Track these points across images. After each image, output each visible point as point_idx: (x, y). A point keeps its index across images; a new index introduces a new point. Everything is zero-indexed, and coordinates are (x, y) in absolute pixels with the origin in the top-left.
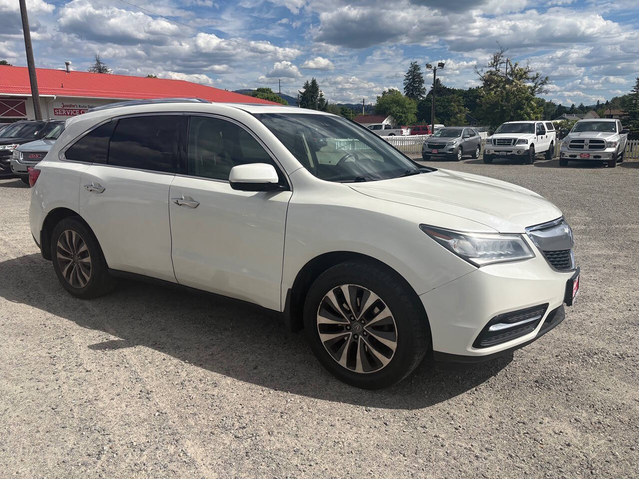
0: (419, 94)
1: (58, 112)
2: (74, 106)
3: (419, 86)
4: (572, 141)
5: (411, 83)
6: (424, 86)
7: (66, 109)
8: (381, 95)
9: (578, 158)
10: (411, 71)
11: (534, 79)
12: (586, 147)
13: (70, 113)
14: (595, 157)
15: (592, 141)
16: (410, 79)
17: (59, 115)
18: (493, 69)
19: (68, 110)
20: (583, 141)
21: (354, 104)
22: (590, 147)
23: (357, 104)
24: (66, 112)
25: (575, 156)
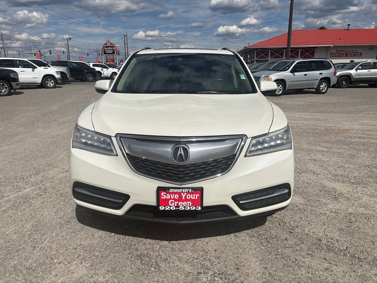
1: (333, 55)
2: (343, 51)
7: (337, 53)
13: (340, 55)
17: (333, 56)
19: (339, 53)
24: (338, 55)
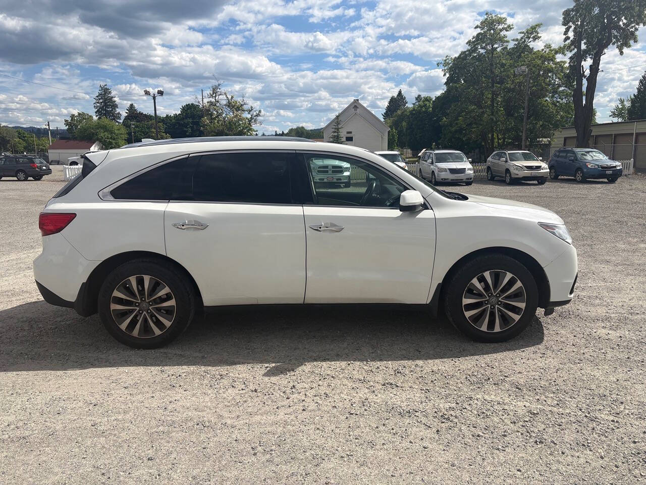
0: (114, 119)
3: (112, 110)
4: (319, 167)
5: (103, 107)
6: (118, 110)
8: (69, 119)
9: (325, 180)
10: (101, 94)
11: (249, 111)
12: (330, 172)
14: (337, 179)
15: (334, 167)
16: (101, 102)
18: (213, 100)
20: (326, 167)
21: (24, 126)
22: (333, 172)
23: (29, 126)
25: (323, 179)
